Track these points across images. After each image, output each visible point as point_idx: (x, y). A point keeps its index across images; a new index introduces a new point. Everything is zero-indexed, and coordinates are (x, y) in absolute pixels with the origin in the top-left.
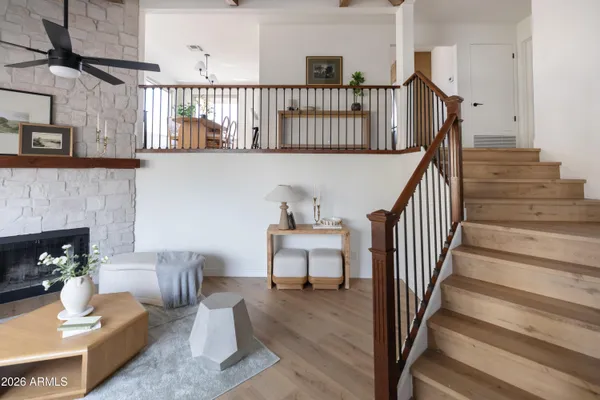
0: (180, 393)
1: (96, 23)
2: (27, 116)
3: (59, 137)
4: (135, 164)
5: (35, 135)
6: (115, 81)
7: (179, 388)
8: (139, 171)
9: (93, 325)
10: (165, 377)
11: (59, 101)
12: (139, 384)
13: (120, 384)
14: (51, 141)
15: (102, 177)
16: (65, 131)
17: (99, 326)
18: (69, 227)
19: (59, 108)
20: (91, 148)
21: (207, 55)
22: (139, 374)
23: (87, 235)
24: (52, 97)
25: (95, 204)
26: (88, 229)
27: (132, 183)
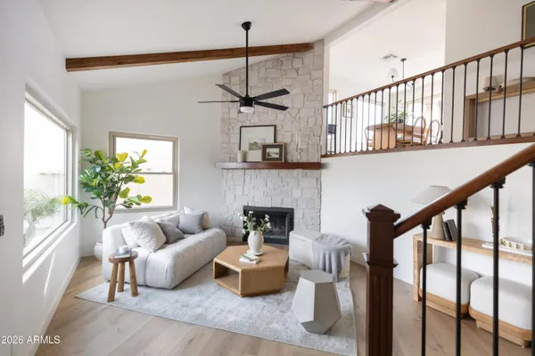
0: (275, 325)
1: (297, 70)
2: (265, 139)
3: (277, 150)
4: (318, 166)
5: (268, 150)
6: (283, 108)
7: (278, 322)
8: (323, 171)
9: (251, 260)
10: (278, 312)
11: (277, 128)
12: (264, 307)
13: (258, 301)
14: (274, 152)
15: (301, 176)
16: (280, 146)
17: (254, 262)
18: (284, 206)
19: (279, 132)
20: (294, 157)
21: (403, 60)
22: (269, 303)
23: (293, 213)
24: (275, 126)
25: (297, 193)
26: (293, 209)
27: (318, 180)
